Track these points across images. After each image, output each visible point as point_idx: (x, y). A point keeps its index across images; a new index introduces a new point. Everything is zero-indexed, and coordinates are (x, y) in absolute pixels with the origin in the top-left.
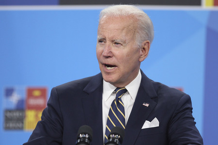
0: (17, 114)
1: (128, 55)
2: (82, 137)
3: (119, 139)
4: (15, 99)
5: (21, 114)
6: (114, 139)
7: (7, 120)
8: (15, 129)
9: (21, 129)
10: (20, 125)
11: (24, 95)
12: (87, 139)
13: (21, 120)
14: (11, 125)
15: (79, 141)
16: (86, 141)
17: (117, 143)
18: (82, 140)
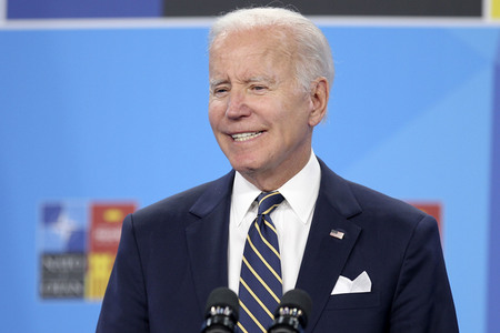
0: (69, 263)
2: (217, 315)
3: (300, 318)
4: (64, 228)
5: (78, 263)
6: (287, 317)
7: (48, 275)
8: (65, 296)
9: (79, 296)
10: (76, 288)
11: (85, 221)
12: (227, 319)
13: (79, 275)
14: (56, 287)
15: (209, 323)
16: (226, 323)
17: (296, 327)
18: (216, 321)
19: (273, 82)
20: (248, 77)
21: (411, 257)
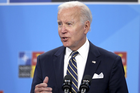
0: (26, 68)
1: (76, 30)
2: (67, 82)
3: (89, 83)
4: (25, 59)
5: (29, 68)
6: (85, 82)
7: (21, 71)
9: (29, 77)
10: (28, 75)
11: (31, 57)
13: (29, 71)
14: (23, 75)
15: (64, 84)
16: (69, 84)
17: (88, 85)
18: (66, 84)
19: (74, 23)
20: (67, 22)
21: (114, 68)
